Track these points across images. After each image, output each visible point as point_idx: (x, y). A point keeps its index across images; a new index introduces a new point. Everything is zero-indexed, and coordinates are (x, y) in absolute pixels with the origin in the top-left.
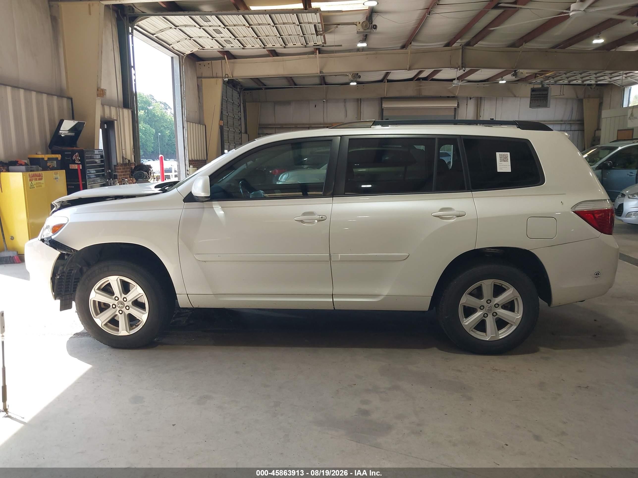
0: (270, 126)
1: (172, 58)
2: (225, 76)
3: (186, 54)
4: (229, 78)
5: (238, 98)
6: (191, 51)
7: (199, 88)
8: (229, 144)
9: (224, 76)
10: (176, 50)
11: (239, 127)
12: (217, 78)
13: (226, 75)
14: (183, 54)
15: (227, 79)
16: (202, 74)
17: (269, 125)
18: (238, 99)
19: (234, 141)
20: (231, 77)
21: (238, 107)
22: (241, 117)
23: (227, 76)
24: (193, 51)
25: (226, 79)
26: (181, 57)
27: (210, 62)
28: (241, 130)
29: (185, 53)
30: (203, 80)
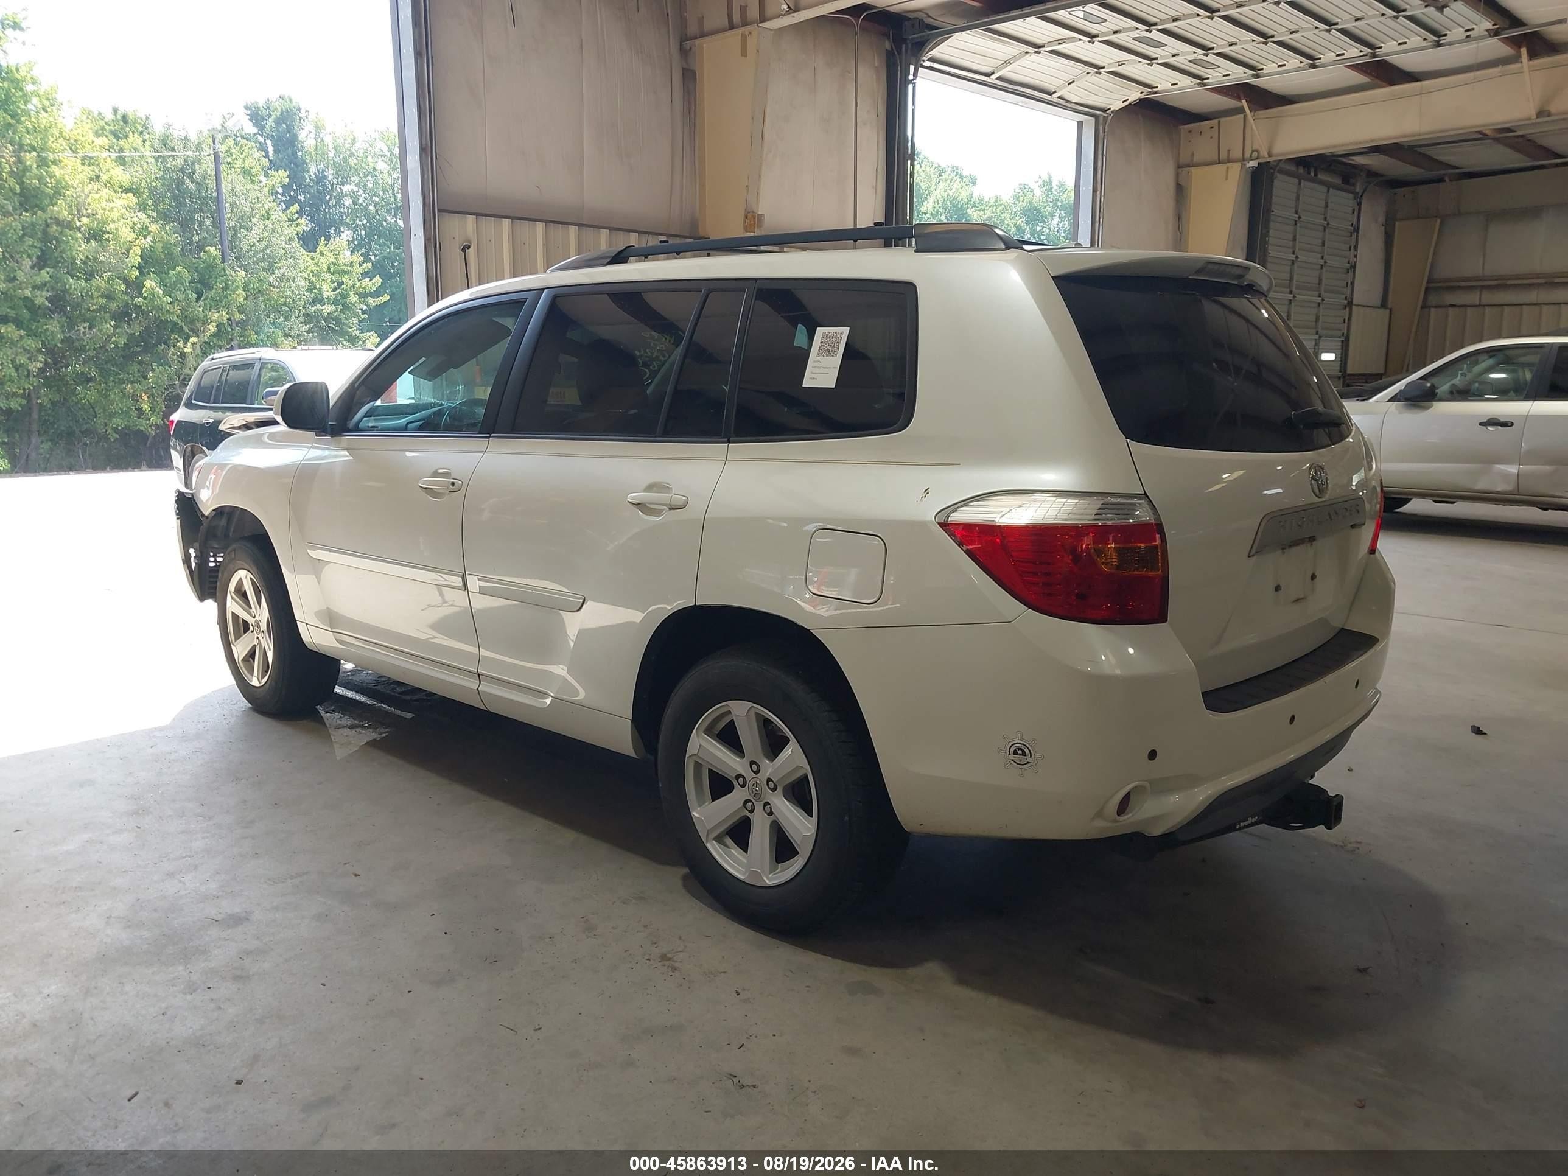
0: (1463, 284)
1: (1080, 124)
2: (1251, 156)
3: (1112, 109)
4: (1261, 161)
5: (1354, 210)
6: (1123, 102)
7: (1181, 191)
8: (1317, 337)
9: (1249, 156)
10: (1075, 103)
11: (1345, 289)
12: (1229, 162)
13: (1253, 151)
14: (1105, 110)
15: (1253, 164)
16: (1193, 155)
17: (1458, 281)
18: (1353, 213)
19: (1315, 328)
20: (1264, 158)
21: (1351, 236)
22: (1355, 263)
23: (1255, 154)
24: (1127, 100)
25: (1251, 162)
26: (1101, 119)
27: (1214, 122)
28: (1352, 299)
29: (1109, 109)
30: (1194, 170)
